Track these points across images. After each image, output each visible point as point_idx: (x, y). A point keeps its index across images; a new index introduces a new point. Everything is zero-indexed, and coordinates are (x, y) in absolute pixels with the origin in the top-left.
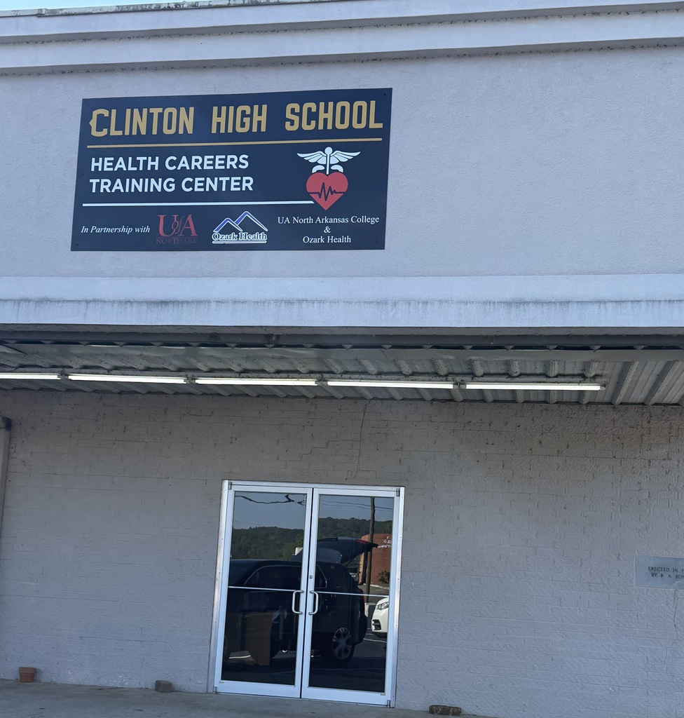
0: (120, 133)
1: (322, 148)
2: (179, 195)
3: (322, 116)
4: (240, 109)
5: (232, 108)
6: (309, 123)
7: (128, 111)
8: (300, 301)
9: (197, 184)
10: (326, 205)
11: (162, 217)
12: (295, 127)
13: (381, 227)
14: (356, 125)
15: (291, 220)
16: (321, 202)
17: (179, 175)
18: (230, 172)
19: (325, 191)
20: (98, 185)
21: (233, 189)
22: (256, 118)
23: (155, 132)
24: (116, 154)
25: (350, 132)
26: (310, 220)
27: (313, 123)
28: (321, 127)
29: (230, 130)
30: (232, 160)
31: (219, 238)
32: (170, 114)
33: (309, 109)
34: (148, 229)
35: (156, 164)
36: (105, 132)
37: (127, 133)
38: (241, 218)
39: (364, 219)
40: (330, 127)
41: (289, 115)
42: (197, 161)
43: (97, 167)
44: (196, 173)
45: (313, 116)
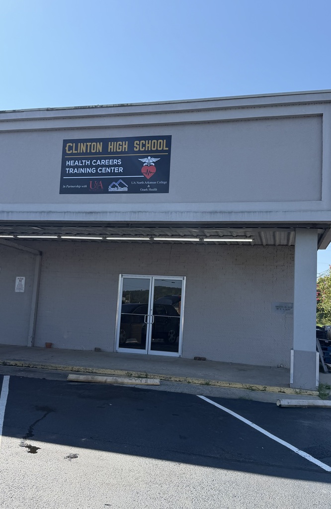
0: (76, 152)
1: (147, 157)
2: (97, 174)
3: (147, 145)
4: (118, 143)
5: (115, 143)
6: (142, 148)
7: (79, 144)
8: (139, 212)
9: (103, 170)
10: (148, 177)
11: (91, 182)
12: (138, 150)
13: (168, 184)
14: (159, 149)
15: (136, 183)
16: (146, 176)
17: (97, 167)
18: (115, 166)
19: (148, 172)
20: (69, 170)
21: (116, 172)
22: (124, 146)
23: (88, 152)
24: (75, 159)
25: (157, 151)
26: (143, 183)
27: (144, 148)
28: (147, 149)
29: (115, 151)
30: (115, 161)
31: (111, 189)
32: (94, 145)
33: (143, 143)
34: (86, 186)
35: (89, 163)
36: (71, 152)
37: (79, 152)
38: (119, 182)
39: (162, 182)
40: (150, 149)
41: (135, 145)
42: (103, 162)
43: (68, 164)
44: (103, 166)
45: (144, 145)
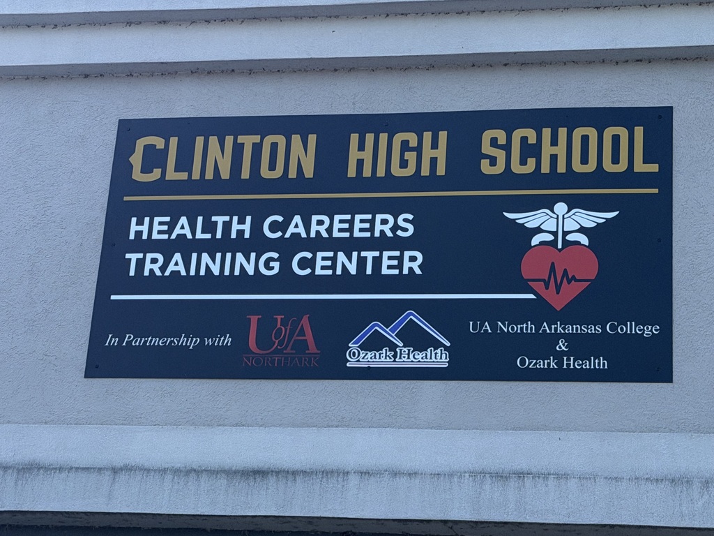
0: (183, 176)
1: (549, 203)
2: (285, 281)
3: (547, 150)
4: (399, 138)
5: (384, 137)
6: (523, 162)
7: (200, 140)
8: (521, 475)
9: (319, 263)
10: (558, 302)
11: (254, 320)
12: (499, 169)
13: (664, 342)
14: (608, 166)
15: (494, 327)
16: (550, 295)
17: (288, 247)
18: (382, 243)
20: (140, 264)
21: (385, 271)
22: (428, 153)
23: (245, 174)
24: (174, 212)
25: (600, 178)
26: (529, 328)
27: (532, 162)
28: (545, 169)
29: (381, 172)
30: (384, 222)
31: (359, 357)
32: (274, 146)
33: (524, 140)
34: (228, 340)
35: (247, 227)
36: (156, 174)
37: (196, 175)
38: (401, 321)
39: (631, 328)
40: (562, 168)
41: (486, 148)
42: (320, 223)
43: (139, 234)
44: (317, 244)
45: (531, 151)
